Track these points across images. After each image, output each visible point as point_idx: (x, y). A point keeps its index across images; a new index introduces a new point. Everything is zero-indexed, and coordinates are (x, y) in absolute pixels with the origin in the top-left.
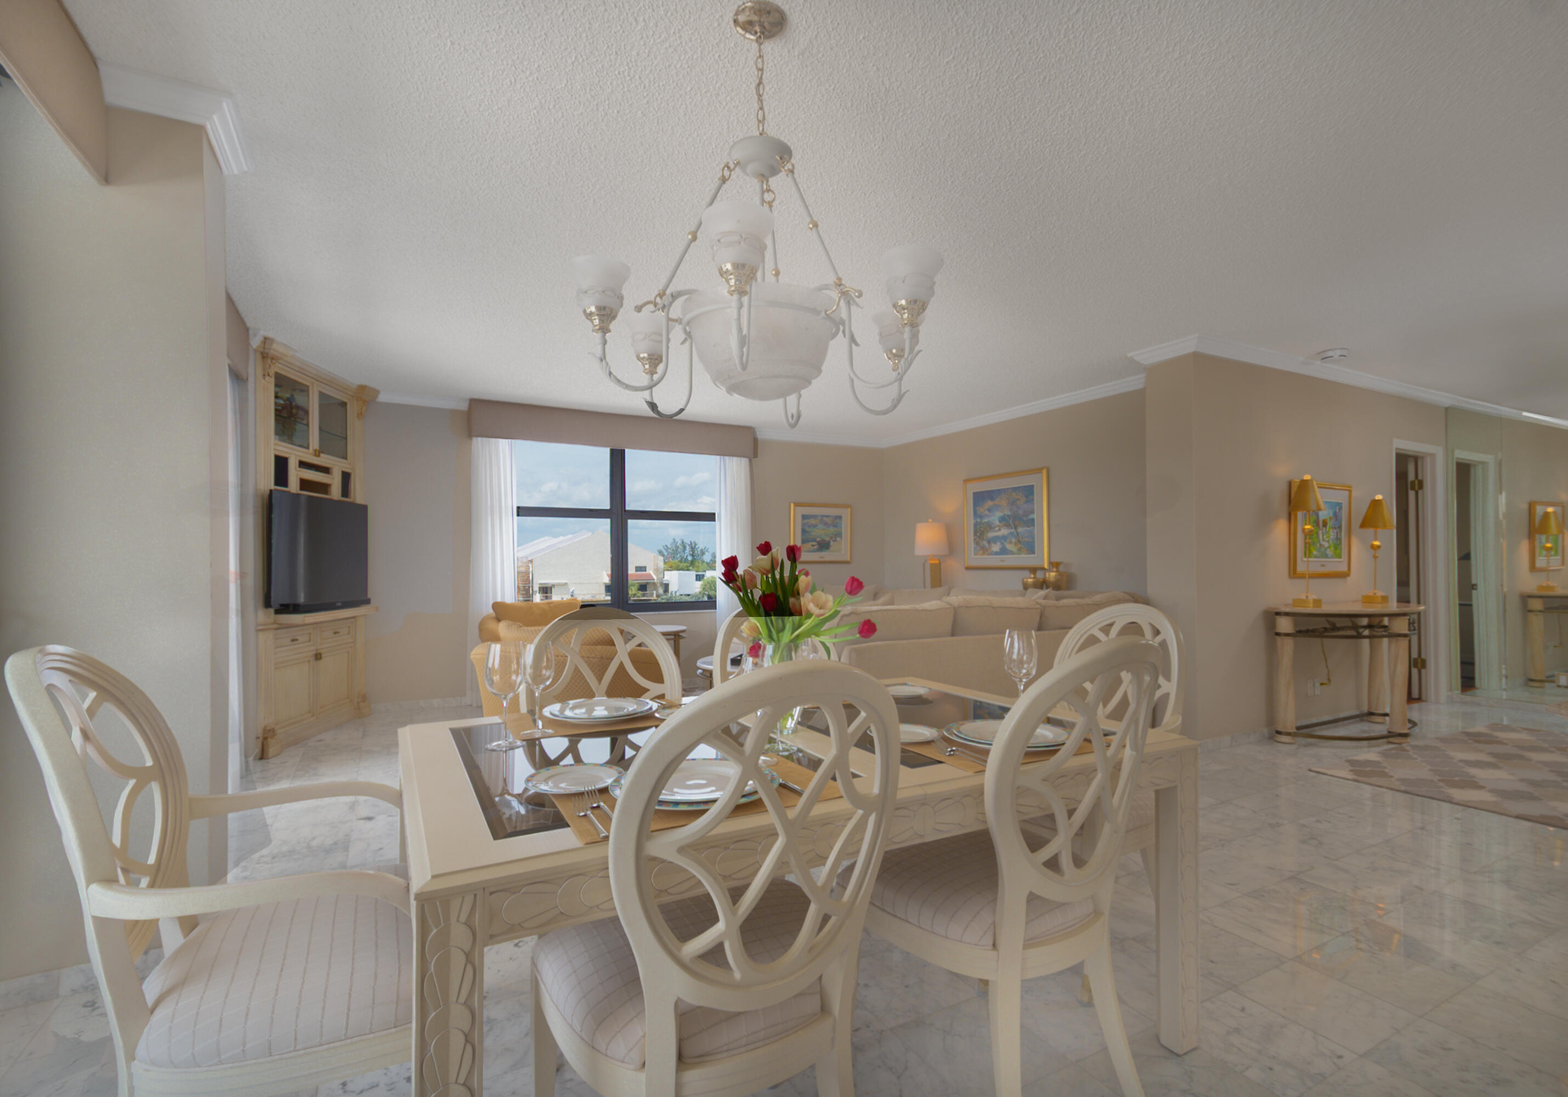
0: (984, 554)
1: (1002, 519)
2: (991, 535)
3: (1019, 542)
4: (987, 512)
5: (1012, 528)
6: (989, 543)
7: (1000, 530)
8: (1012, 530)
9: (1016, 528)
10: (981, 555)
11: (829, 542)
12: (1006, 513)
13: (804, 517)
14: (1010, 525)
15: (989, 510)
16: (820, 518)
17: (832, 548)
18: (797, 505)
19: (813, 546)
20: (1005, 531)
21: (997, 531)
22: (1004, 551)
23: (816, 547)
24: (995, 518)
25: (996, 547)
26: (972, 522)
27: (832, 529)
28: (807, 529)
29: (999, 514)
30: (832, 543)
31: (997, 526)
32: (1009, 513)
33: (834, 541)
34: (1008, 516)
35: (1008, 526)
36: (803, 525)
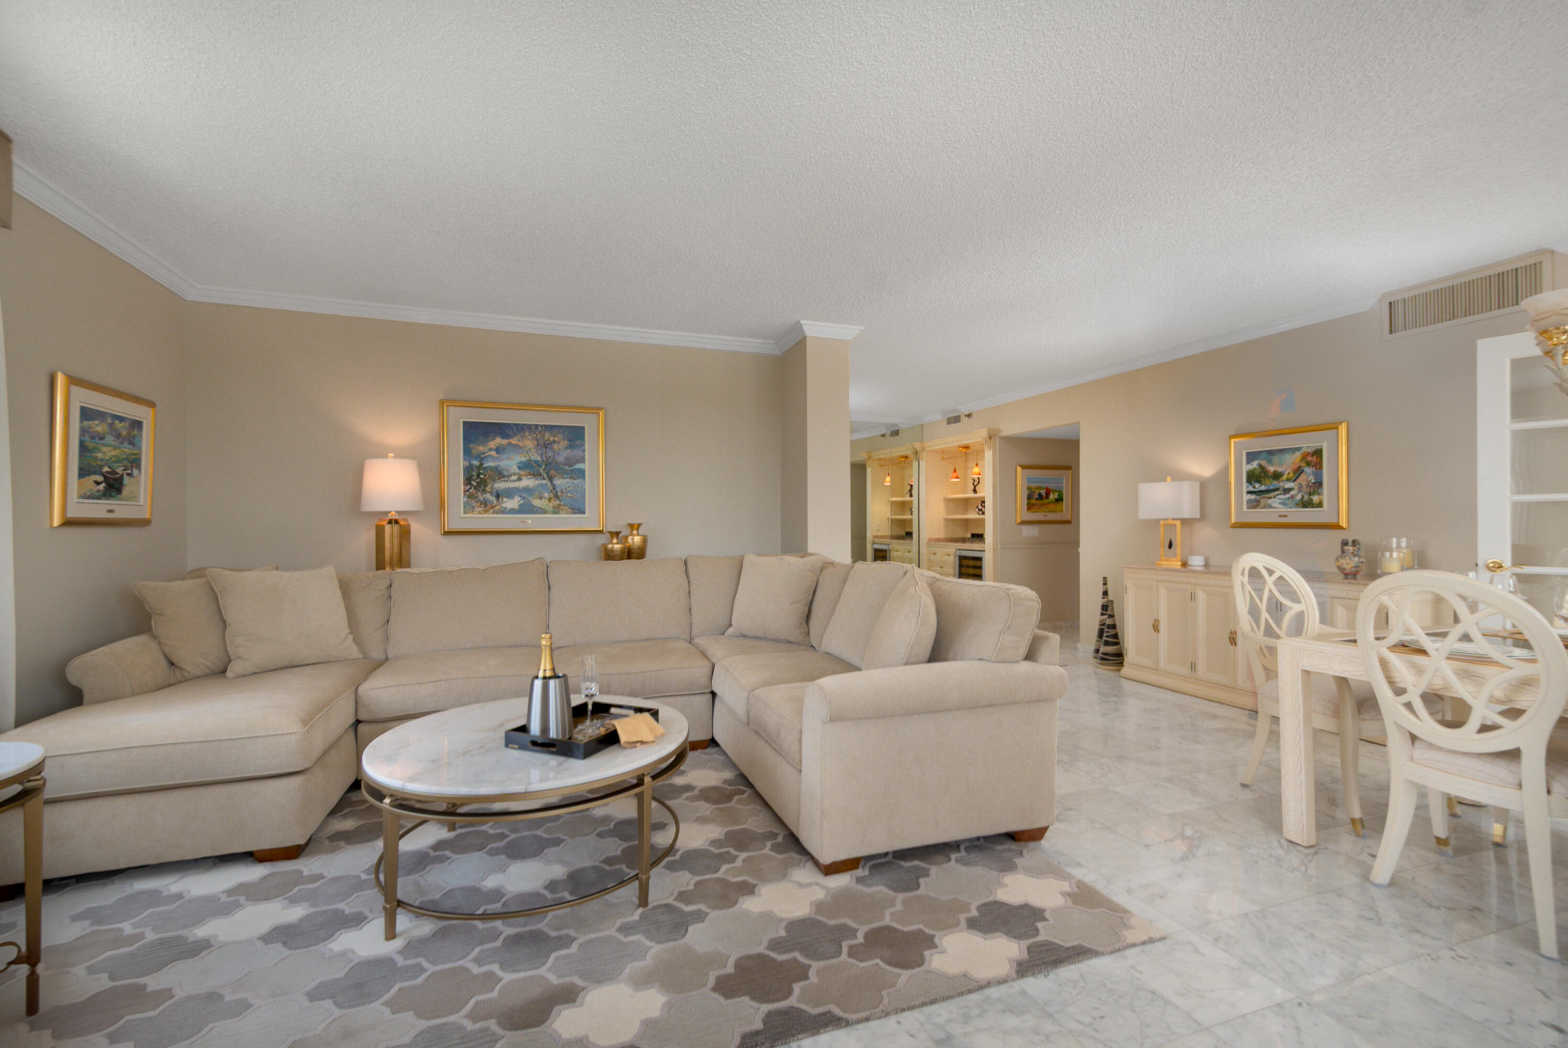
0: (486, 512)
1: (524, 466)
2: (500, 485)
3: (557, 497)
4: (493, 453)
5: (544, 479)
6: (498, 496)
7: (520, 479)
8: (544, 482)
9: (551, 479)
10: (479, 513)
11: (122, 476)
12: (533, 458)
13: (87, 414)
14: (540, 475)
15: (497, 450)
16: (109, 421)
17: (125, 492)
18: (74, 381)
19: (98, 483)
20: (528, 482)
21: (514, 481)
22: (526, 509)
23: (102, 487)
24: (511, 463)
25: (512, 503)
26: (461, 464)
27: (127, 449)
28: (91, 445)
29: (521, 458)
30: (126, 480)
31: (514, 474)
32: (539, 459)
33: (129, 475)
34: (536, 462)
35: (537, 475)
36: (83, 431)
